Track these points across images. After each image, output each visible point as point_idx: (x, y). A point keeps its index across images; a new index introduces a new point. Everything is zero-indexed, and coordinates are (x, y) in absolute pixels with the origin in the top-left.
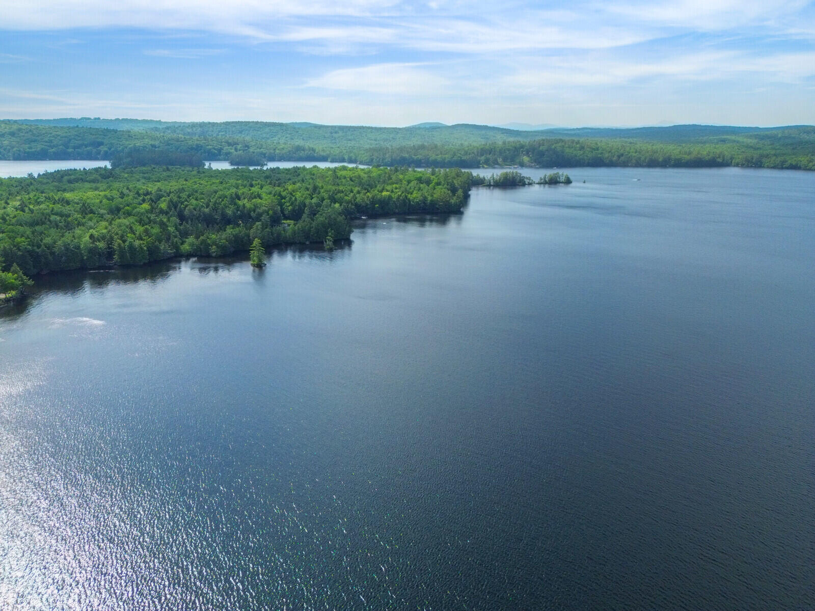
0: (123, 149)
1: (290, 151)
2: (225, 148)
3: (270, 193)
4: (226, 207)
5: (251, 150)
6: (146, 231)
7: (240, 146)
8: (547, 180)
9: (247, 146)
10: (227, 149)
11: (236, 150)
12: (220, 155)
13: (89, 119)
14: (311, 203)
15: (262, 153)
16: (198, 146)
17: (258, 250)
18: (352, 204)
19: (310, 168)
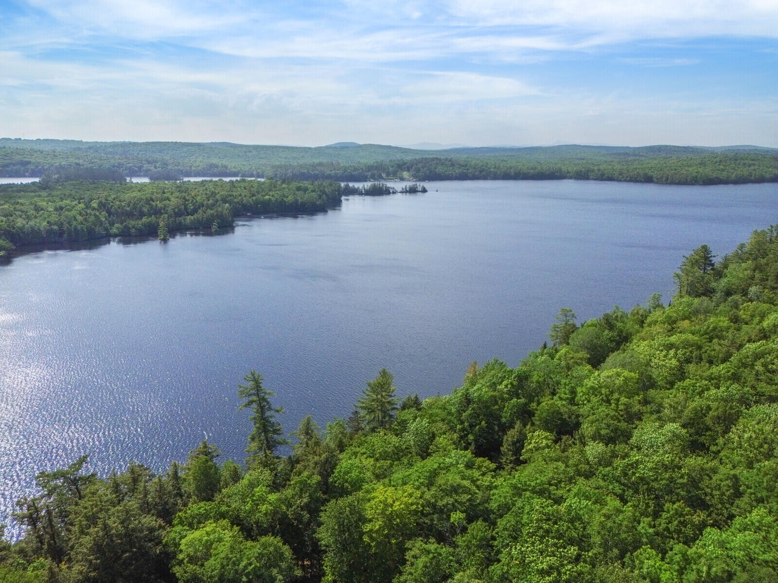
0: (49, 168)
1: (204, 168)
2: (145, 166)
3: (178, 198)
4: (143, 206)
5: (170, 167)
6: (85, 219)
7: (159, 163)
8: (408, 189)
9: (165, 164)
10: (146, 166)
11: (155, 167)
12: (141, 172)
13: (9, 139)
14: (207, 204)
15: (179, 170)
16: (119, 164)
17: (164, 230)
18: (239, 204)
19: (216, 181)
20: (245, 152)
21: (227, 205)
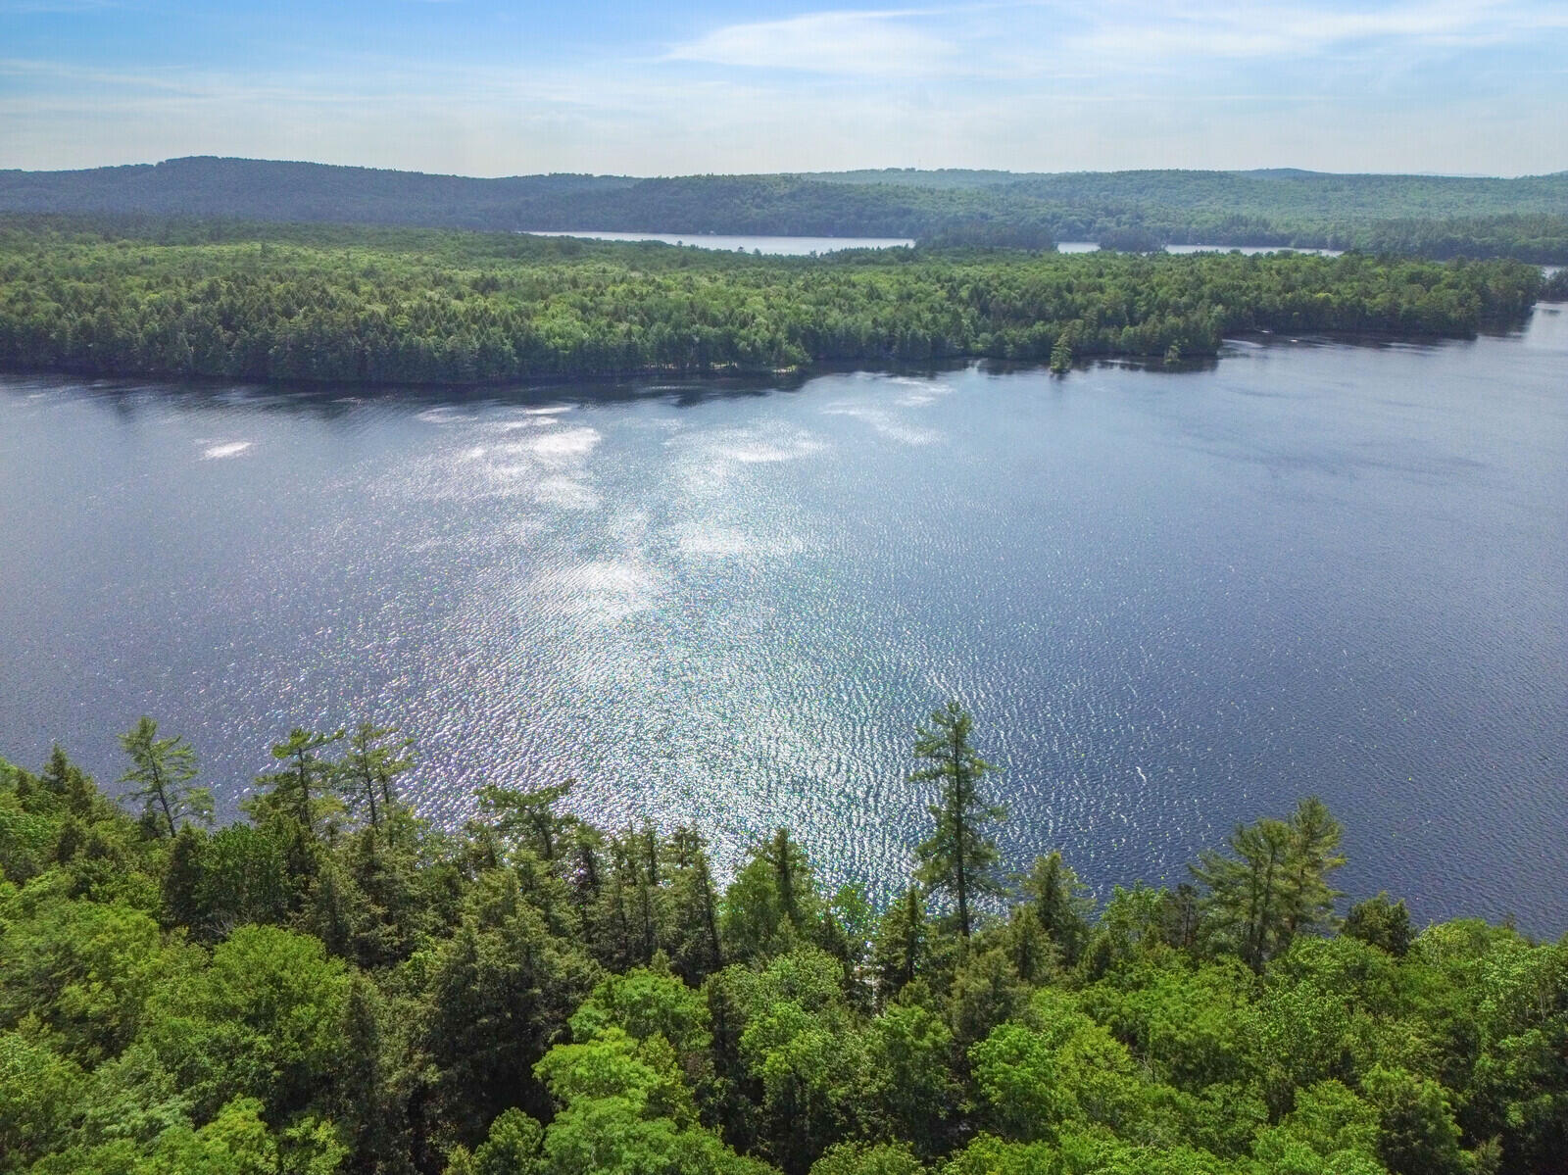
0: (937, 220)
1: (1216, 226)
2: (1099, 221)
3: (1121, 287)
4: (1047, 301)
5: (1146, 224)
6: (934, 319)
7: (1128, 216)
9: (1140, 217)
10: (1102, 221)
11: (1118, 224)
12: (1089, 233)
14: (1175, 303)
15: (1163, 230)
16: (1054, 216)
17: (1063, 351)
18: (1249, 308)
19: (1223, 254)
20: (1325, 191)
21: (1220, 308)
